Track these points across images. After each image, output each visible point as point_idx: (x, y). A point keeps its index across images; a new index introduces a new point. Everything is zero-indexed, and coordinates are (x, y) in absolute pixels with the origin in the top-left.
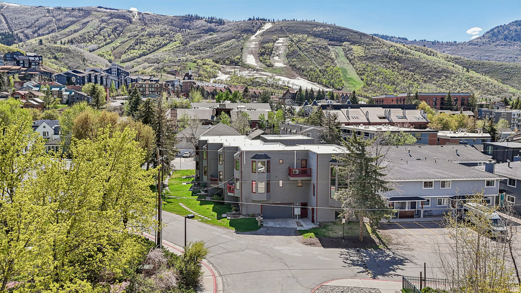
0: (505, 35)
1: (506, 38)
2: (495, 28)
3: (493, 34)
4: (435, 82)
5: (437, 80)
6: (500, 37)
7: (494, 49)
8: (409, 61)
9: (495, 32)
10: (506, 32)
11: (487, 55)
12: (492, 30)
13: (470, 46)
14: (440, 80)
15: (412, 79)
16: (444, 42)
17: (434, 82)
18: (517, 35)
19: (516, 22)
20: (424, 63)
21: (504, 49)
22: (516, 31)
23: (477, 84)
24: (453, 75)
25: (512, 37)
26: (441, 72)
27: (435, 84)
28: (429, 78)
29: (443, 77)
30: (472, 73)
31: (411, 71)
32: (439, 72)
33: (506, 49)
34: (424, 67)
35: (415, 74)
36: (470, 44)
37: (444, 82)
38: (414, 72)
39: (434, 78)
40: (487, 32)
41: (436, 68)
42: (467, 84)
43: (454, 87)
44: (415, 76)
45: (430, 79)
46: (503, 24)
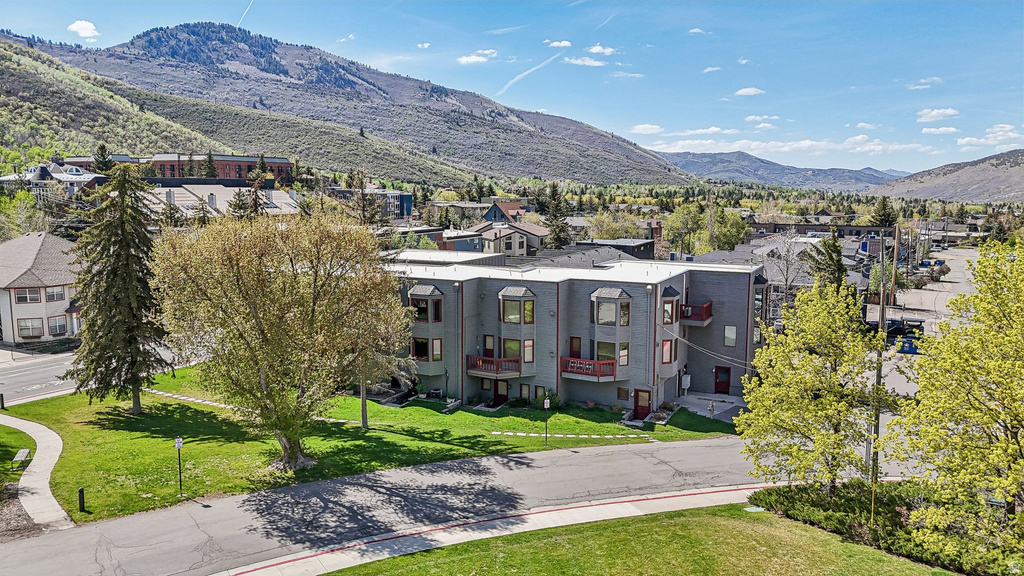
0: (172, 47)
1: (174, 54)
2: (152, 31)
3: (150, 41)
4: (88, 129)
5: (91, 123)
6: (164, 50)
7: (158, 70)
8: (13, 75)
9: (152, 39)
10: (173, 43)
11: (147, 81)
12: (147, 34)
13: (112, 60)
14: (97, 124)
15: (34, 118)
16: (53, 42)
17: (84, 128)
18: (192, 50)
19: (187, 26)
20: (50, 85)
21: (175, 74)
22: (189, 44)
23: (170, 137)
24: (121, 117)
25: (185, 54)
26: (94, 108)
27: (87, 132)
28: (71, 118)
29: (101, 120)
30: (151, 116)
31: (23, 99)
32: (88, 107)
33: (179, 73)
34: (53, 93)
35: (36, 108)
36: (111, 56)
37: (106, 129)
38: (32, 103)
39: (83, 119)
40: (138, 37)
41: (79, 99)
42: (154, 137)
43: (129, 141)
44: (38, 111)
45: (73, 121)
46: (164, 27)
